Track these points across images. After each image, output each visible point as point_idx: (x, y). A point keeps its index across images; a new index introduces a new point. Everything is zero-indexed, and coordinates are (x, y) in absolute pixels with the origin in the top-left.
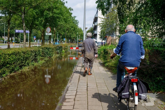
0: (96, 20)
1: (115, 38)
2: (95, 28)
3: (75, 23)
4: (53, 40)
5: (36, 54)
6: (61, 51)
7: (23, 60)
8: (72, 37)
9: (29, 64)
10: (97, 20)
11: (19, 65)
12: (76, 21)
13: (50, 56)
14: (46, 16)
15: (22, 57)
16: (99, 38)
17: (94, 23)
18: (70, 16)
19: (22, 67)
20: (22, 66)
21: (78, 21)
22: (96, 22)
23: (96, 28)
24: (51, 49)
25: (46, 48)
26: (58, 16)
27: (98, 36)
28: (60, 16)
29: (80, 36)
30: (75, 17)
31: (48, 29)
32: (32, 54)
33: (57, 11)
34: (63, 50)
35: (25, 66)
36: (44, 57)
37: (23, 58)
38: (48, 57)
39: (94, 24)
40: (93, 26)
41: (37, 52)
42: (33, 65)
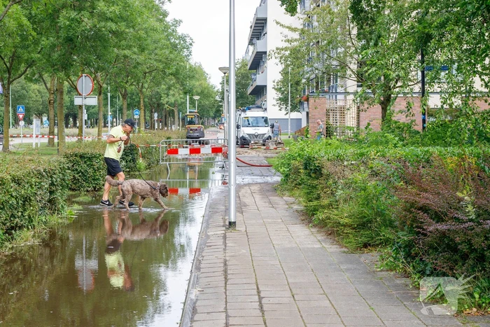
0: (259, 28)
1: (340, 103)
2: (258, 61)
3: (179, 46)
4: (88, 115)
5: (52, 184)
6: (132, 164)
7: (16, 209)
8: (164, 100)
9: (32, 221)
10: (263, 29)
11: (5, 224)
12: (183, 38)
13: (95, 188)
14: (69, 30)
15: (12, 196)
16: (275, 102)
17: (251, 43)
18: (161, 21)
19: (13, 232)
20: (12, 228)
21: (188, 40)
22: (258, 39)
23: (262, 64)
24: (98, 158)
25: (81, 157)
26: (114, 27)
27: (272, 96)
28: (122, 26)
29: (196, 98)
30: (177, 22)
31: (85, 83)
32: (40, 183)
33: (110, 10)
34: (141, 161)
35: (21, 228)
36: (73, 190)
37: (16, 199)
38: (87, 191)
39: (251, 48)
40: (250, 53)
41: (54, 174)
42: (45, 223)
